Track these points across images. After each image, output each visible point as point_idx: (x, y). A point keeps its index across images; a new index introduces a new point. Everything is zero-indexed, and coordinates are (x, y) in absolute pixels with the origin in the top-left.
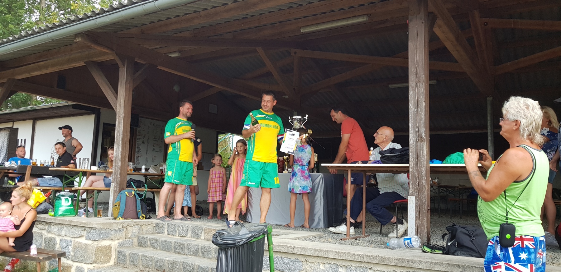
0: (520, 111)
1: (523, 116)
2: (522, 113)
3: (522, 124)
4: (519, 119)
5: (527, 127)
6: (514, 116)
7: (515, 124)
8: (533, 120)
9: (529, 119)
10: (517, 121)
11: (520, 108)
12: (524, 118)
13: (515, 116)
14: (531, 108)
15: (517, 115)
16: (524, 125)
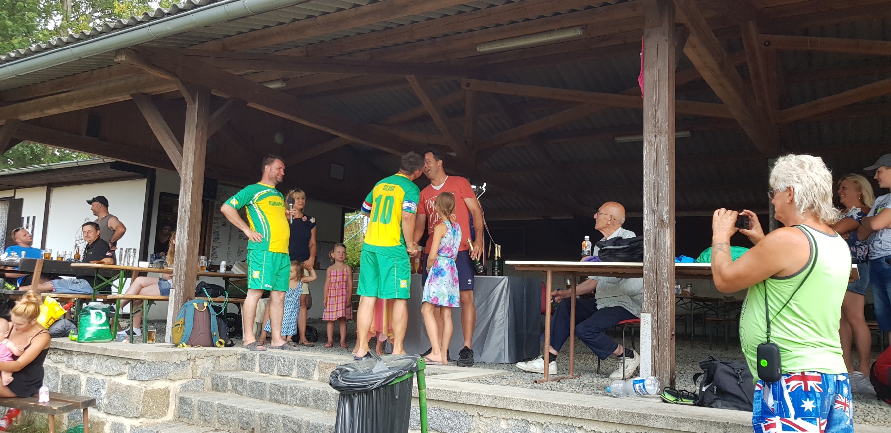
0: (791, 172)
1: (796, 179)
2: (795, 175)
3: (797, 191)
4: (792, 184)
5: (806, 194)
6: (783, 182)
7: (788, 195)
8: (813, 183)
9: (806, 182)
10: (789, 188)
11: (790, 168)
12: (798, 182)
13: (785, 181)
14: (807, 167)
15: (787, 178)
16: (800, 192)
